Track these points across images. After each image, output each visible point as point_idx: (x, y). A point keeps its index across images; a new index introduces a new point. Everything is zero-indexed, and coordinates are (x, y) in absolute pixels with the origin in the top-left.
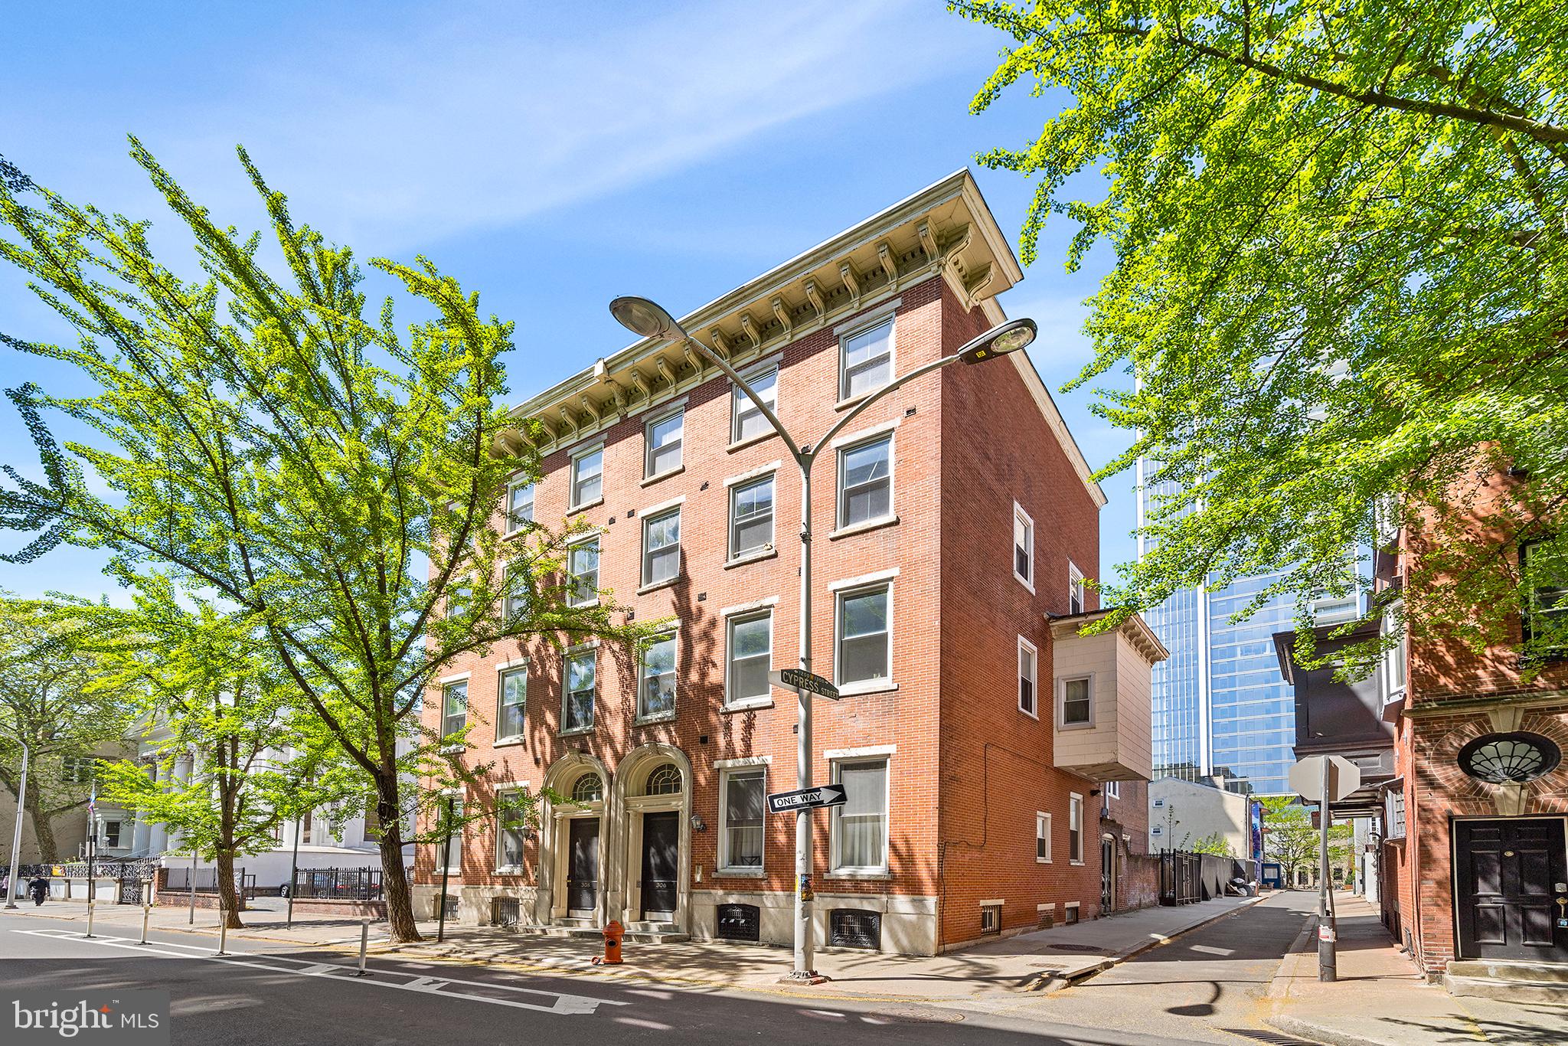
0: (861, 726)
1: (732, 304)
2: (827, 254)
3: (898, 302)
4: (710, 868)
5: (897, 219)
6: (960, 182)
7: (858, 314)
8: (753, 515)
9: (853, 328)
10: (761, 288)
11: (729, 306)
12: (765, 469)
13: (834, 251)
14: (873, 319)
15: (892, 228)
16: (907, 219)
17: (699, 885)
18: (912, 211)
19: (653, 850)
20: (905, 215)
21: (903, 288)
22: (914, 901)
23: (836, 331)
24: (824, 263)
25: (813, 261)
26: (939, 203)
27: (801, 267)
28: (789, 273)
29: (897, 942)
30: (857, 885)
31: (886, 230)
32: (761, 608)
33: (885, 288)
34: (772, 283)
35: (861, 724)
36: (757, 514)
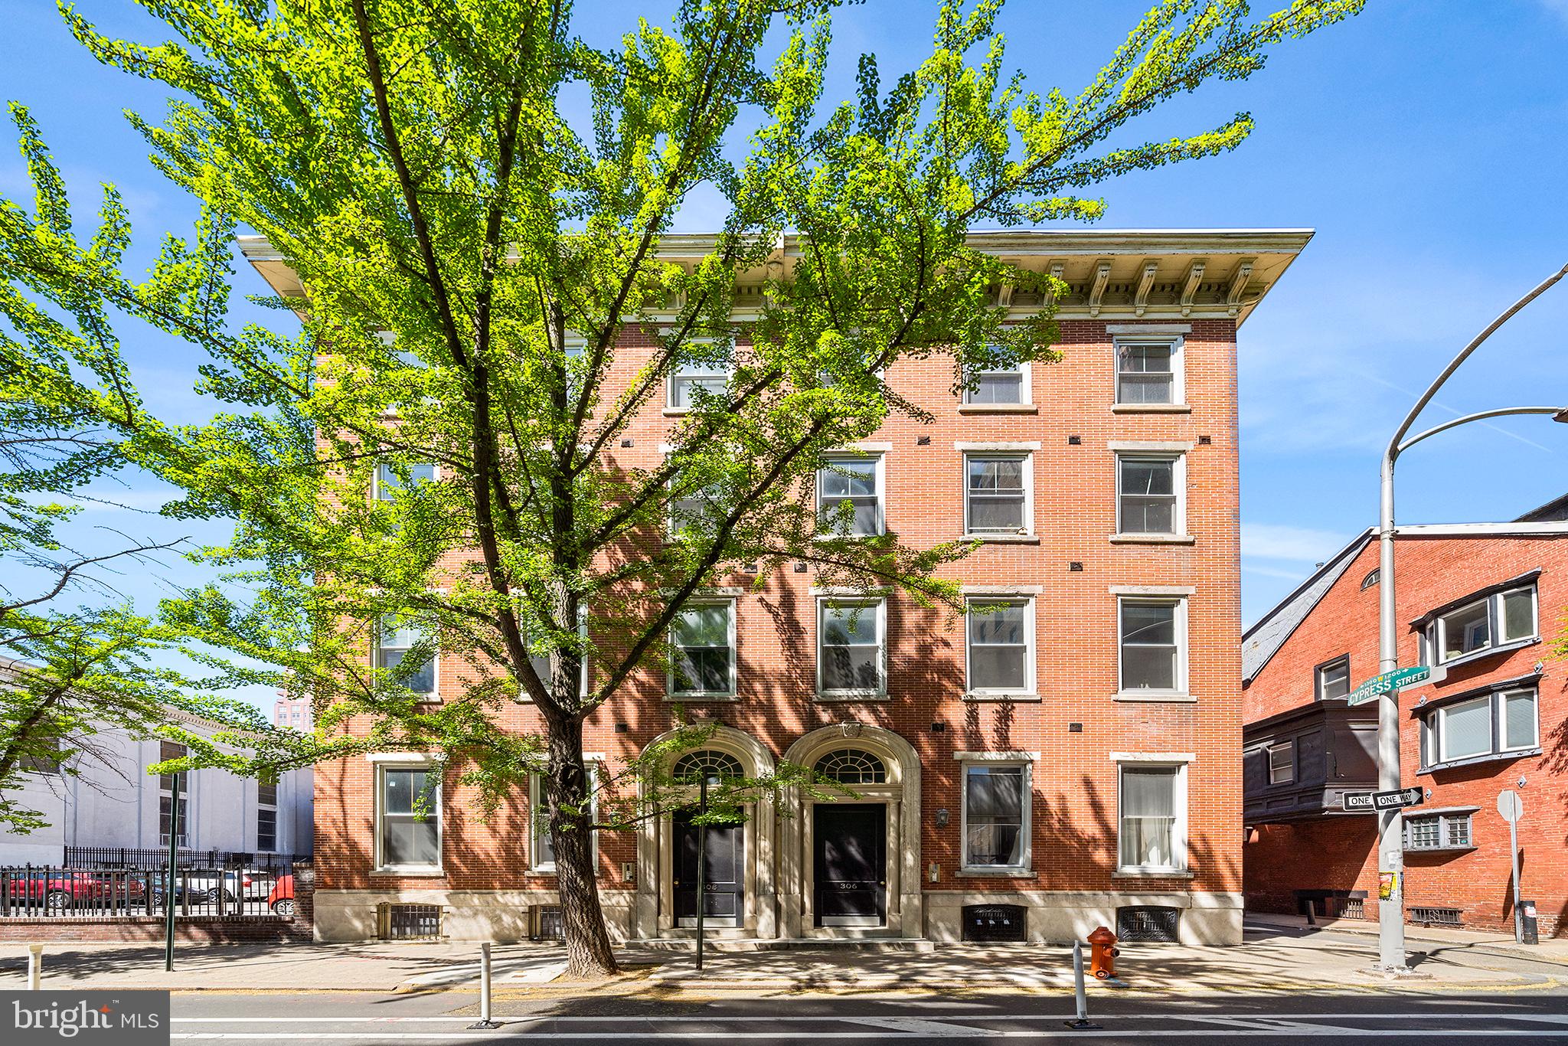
0: (1155, 732)
1: (1005, 245)
2: (1142, 244)
3: (1187, 328)
4: (951, 867)
5: (1231, 245)
6: (1303, 240)
7: (1138, 322)
8: (993, 492)
9: (1130, 334)
10: (1049, 245)
11: (999, 245)
12: (1015, 446)
13: (1150, 244)
14: (1156, 334)
15: (1221, 251)
16: (1240, 251)
17: (935, 885)
18: (1247, 244)
19: (828, 845)
20: (1238, 245)
21: (1194, 316)
22: (1217, 896)
23: (1110, 329)
24: (1135, 252)
25: (1124, 244)
26: (1276, 251)
27: (1106, 244)
28: (1090, 244)
29: (1200, 934)
30: (1150, 883)
31: (1215, 251)
32: (1017, 594)
33: (1175, 307)
34: (1065, 245)
35: (1153, 730)
36: (999, 492)
